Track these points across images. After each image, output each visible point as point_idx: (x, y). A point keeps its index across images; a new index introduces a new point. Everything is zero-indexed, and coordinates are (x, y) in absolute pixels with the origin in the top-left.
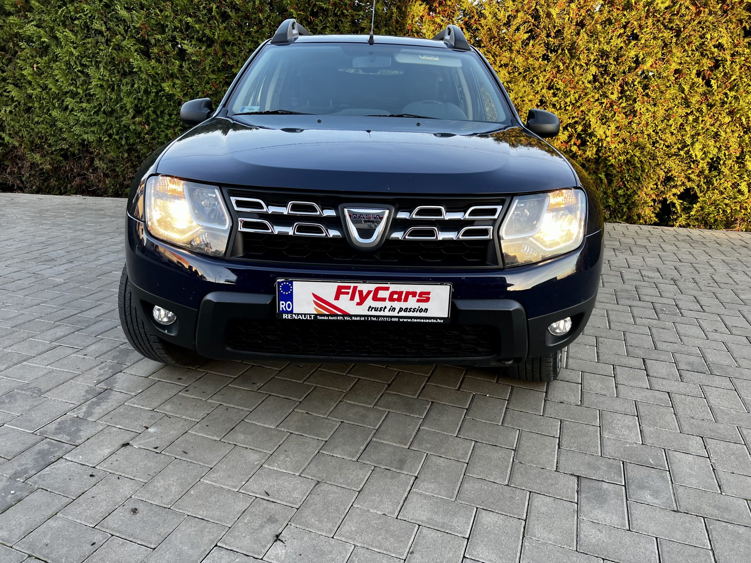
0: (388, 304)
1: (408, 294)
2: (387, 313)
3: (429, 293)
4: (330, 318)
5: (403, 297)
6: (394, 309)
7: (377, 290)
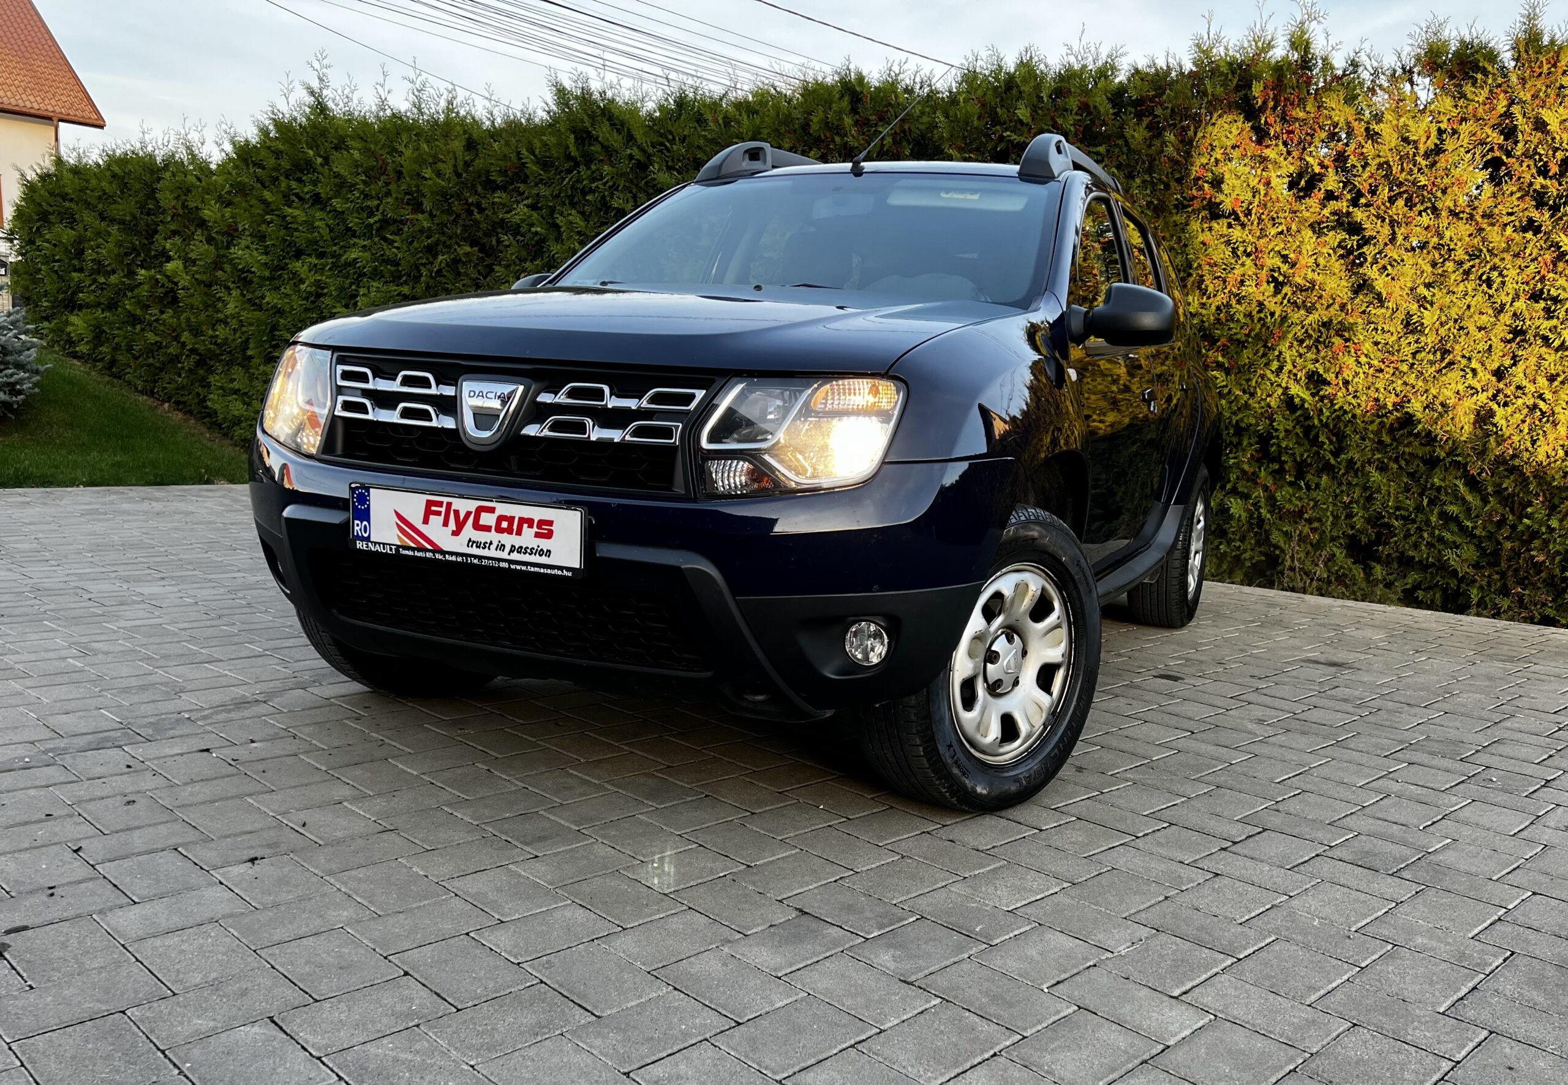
0: (493, 537)
1: (522, 521)
2: (492, 553)
3: (550, 523)
4: (416, 554)
5: (515, 527)
6: (502, 547)
7: (480, 510)
